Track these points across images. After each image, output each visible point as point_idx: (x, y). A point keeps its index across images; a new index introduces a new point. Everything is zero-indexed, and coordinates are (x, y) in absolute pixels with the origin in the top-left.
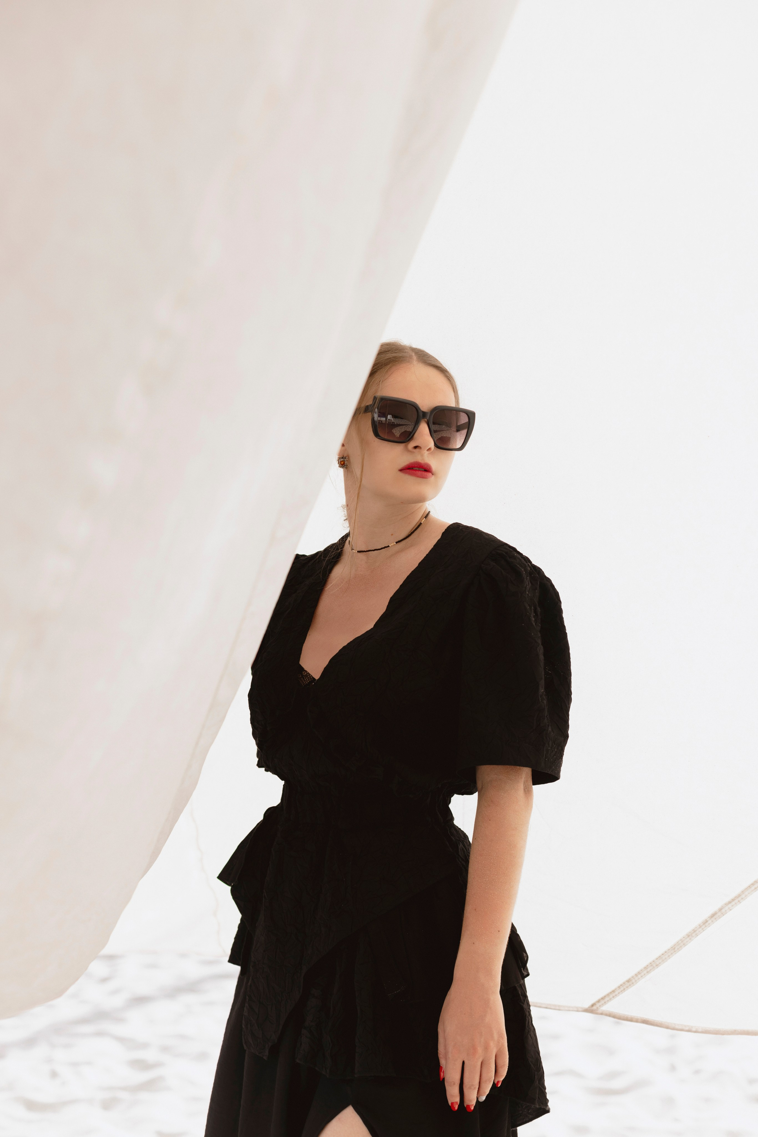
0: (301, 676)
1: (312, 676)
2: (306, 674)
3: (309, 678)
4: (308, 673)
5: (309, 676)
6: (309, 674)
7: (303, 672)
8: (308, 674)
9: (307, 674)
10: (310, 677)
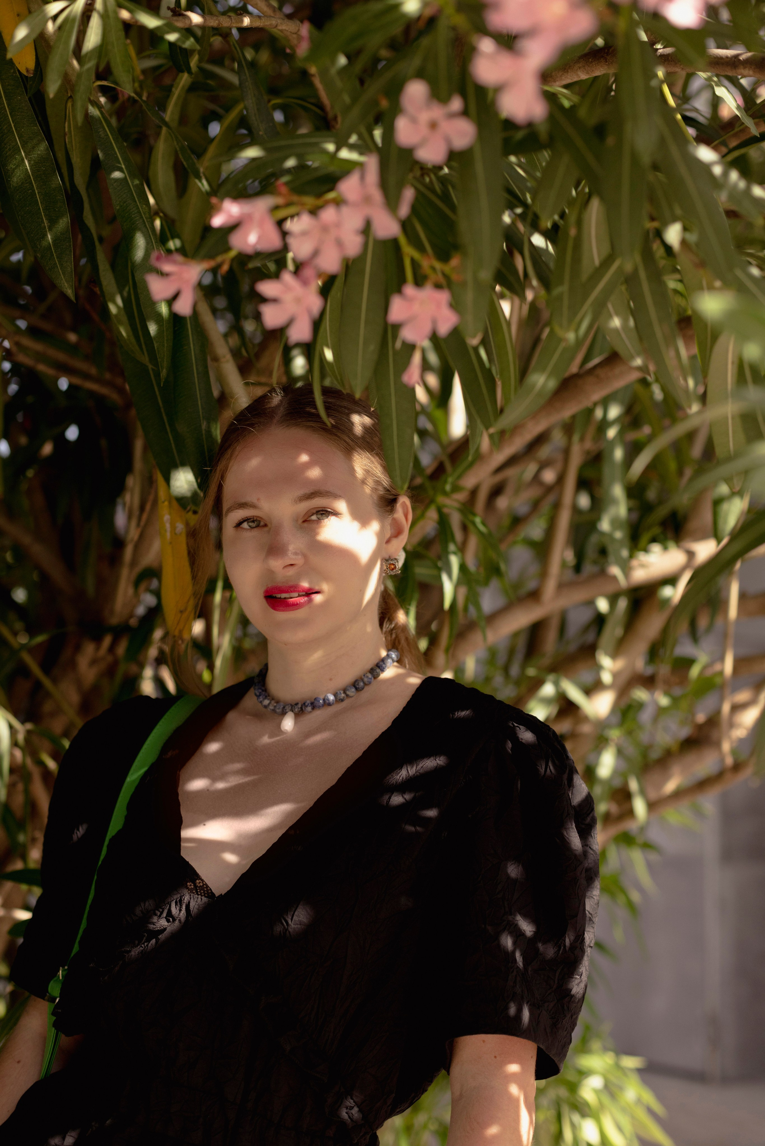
0: (192, 887)
1: (211, 889)
2: (201, 884)
3: (206, 892)
4: (206, 884)
5: (205, 889)
6: (207, 886)
7: (198, 881)
8: (205, 886)
9: (203, 885)
10: (207, 890)
